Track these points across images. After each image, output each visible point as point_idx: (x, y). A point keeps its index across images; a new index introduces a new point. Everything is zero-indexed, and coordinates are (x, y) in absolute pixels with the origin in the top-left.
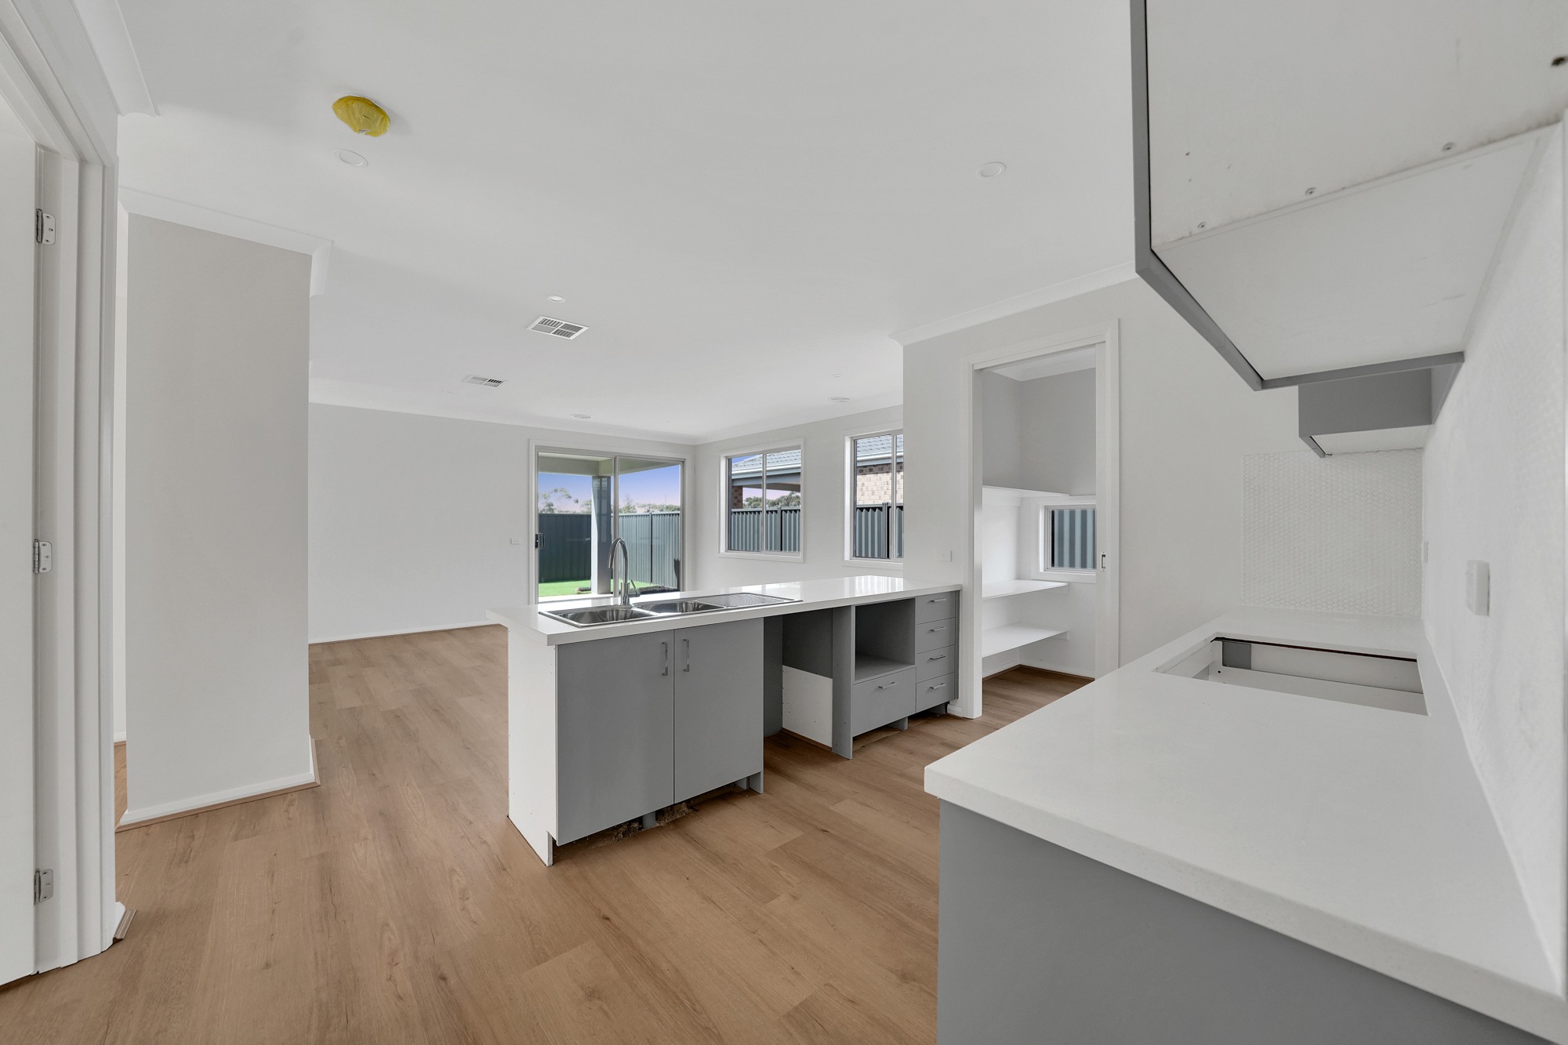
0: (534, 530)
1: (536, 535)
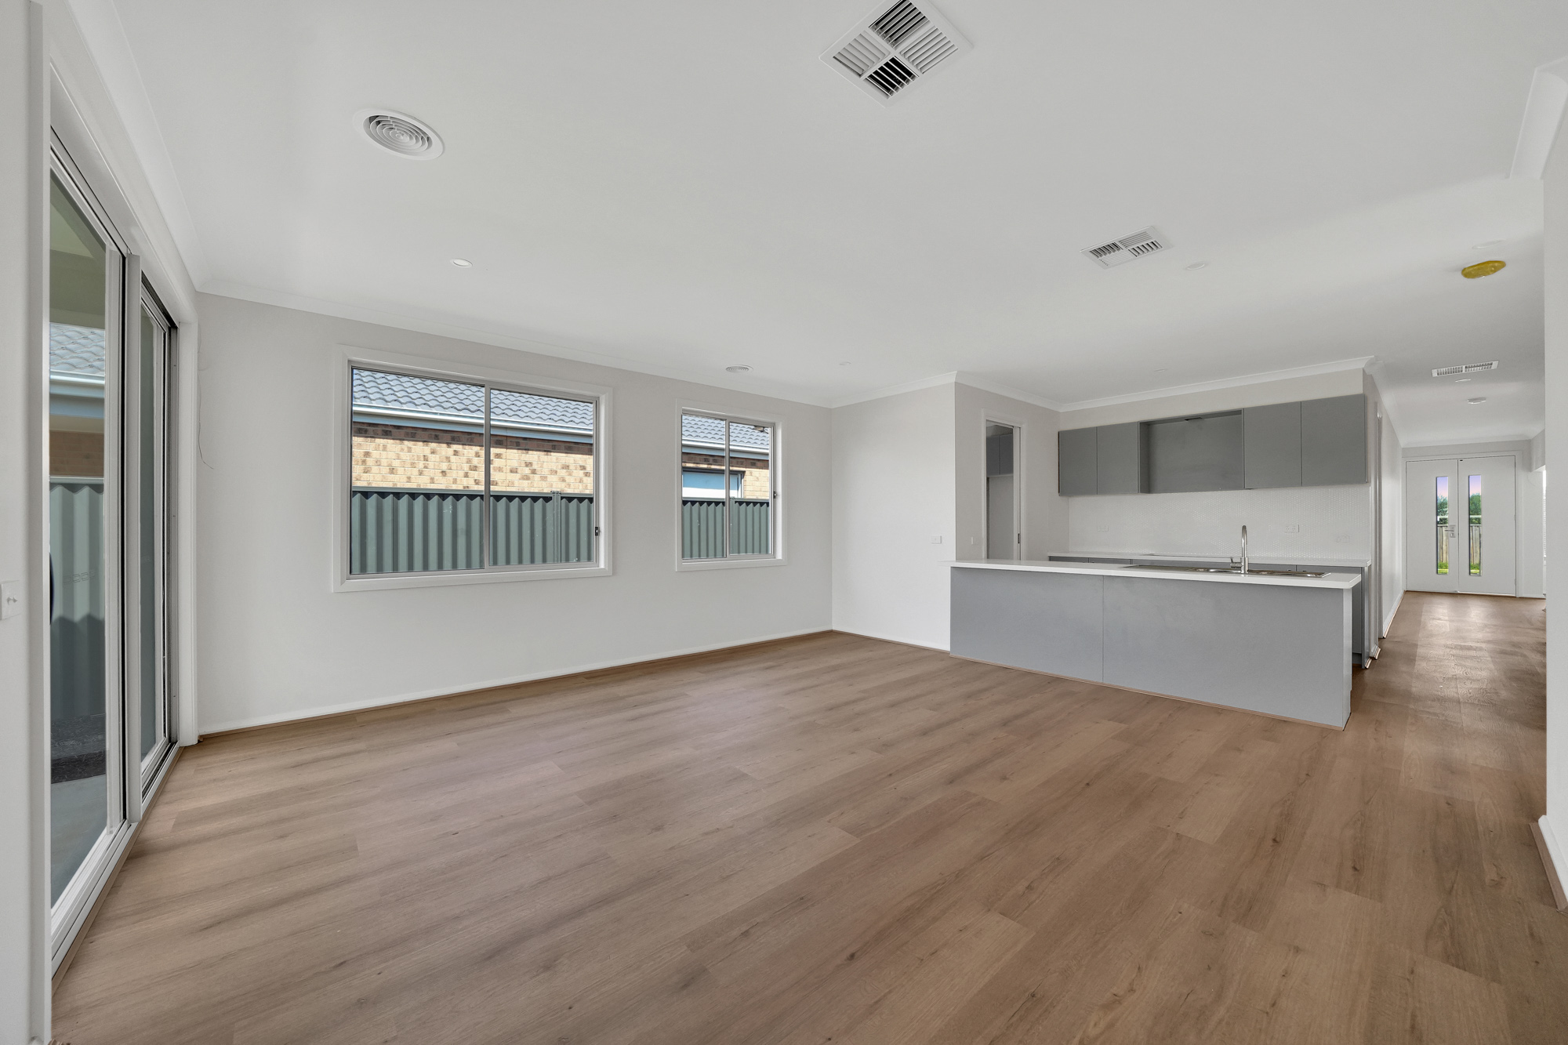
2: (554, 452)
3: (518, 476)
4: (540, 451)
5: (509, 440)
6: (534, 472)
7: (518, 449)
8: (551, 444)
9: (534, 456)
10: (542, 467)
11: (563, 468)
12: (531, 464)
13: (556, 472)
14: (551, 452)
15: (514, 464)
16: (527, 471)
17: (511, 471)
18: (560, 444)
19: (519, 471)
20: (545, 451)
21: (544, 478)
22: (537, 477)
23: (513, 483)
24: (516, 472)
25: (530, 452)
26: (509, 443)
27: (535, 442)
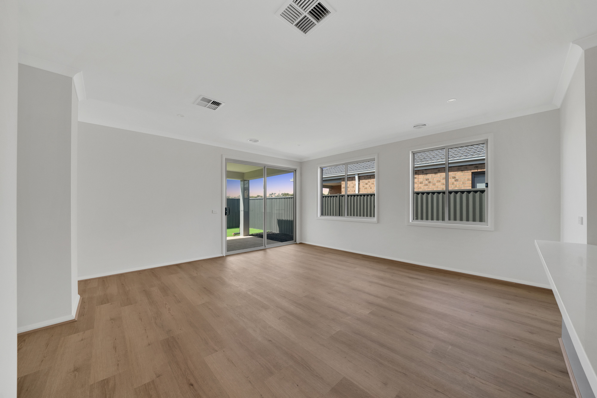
0: (224, 206)
1: (226, 208)
2: (439, 173)
3: (423, 185)
4: (432, 173)
5: (419, 171)
6: (430, 182)
7: (423, 174)
8: (437, 170)
9: (429, 176)
10: (433, 180)
11: (443, 179)
12: (428, 179)
13: (440, 181)
14: (437, 173)
15: (421, 180)
16: (427, 182)
17: (420, 183)
18: (442, 169)
19: (423, 183)
20: (435, 173)
21: (434, 184)
22: (431, 184)
23: (421, 188)
24: (422, 183)
25: (428, 175)
26: (419, 173)
27: (430, 170)
